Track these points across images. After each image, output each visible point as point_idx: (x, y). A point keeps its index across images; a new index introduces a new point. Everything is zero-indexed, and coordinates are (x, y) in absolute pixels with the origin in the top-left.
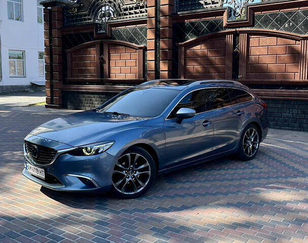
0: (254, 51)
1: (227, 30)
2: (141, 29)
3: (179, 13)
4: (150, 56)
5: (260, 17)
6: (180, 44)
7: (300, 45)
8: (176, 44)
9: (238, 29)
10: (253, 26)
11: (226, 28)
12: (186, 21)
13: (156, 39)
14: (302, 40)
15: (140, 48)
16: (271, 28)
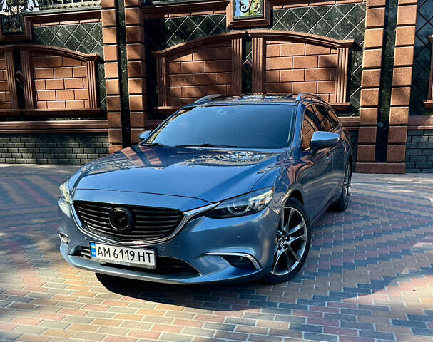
0: (273, 64)
1: (232, 32)
2: (89, 27)
3: (155, 3)
4: (110, 70)
5: (281, 13)
6: (158, 52)
7: (337, 55)
8: (153, 52)
9: (249, 31)
10: (271, 26)
11: (230, 28)
12: (166, 16)
13: (118, 44)
14: (339, 47)
15: (90, 59)
16: (296, 30)
